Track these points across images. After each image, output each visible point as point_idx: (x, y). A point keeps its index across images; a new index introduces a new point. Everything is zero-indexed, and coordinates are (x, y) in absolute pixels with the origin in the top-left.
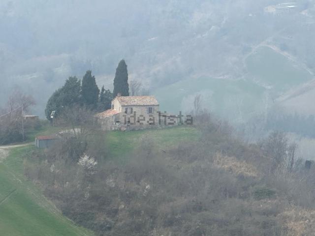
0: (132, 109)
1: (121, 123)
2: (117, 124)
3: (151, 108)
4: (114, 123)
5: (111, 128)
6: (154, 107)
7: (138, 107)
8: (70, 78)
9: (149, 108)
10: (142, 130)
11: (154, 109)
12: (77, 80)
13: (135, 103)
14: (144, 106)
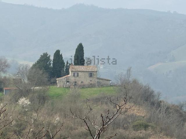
0: (78, 74)
1: (70, 83)
2: (67, 83)
3: (92, 74)
4: (65, 83)
5: (63, 86)
6: (94, 73)
7: (83, 72)
8: (44, 54)
9: (90, 73)
10: (84, 88)
11: (93, 74)
12: (47, 55)
13: (81, 70)
14: (87, 72)
